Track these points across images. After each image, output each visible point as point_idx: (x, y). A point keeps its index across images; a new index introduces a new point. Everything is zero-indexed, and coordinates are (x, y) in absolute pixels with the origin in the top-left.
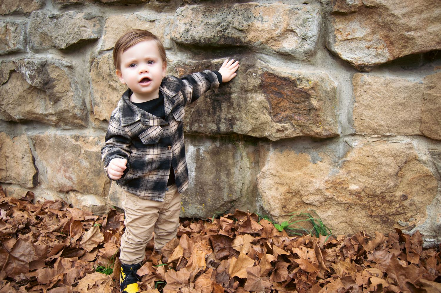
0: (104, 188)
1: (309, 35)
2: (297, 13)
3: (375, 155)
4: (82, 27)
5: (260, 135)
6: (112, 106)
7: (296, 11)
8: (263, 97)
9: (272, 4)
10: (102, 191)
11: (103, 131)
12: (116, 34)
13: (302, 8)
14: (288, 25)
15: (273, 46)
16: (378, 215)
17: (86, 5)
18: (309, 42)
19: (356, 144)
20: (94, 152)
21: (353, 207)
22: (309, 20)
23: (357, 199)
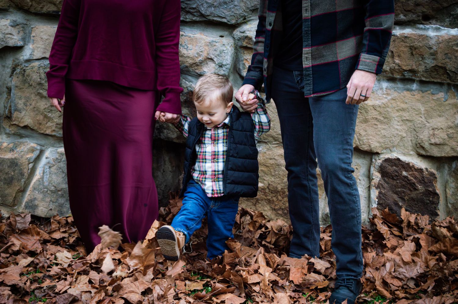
0: (14, 198)
1: (224, 63)
2: (215, 46)
3: (276, 158)
4: (7, 34)
5: (183, 141)
6: (37, 113)
7: (215, 43)
8: (187, 111)
9: (195, 35)
10: (11, 200)
11: (19, 137)
12: (46, 45)
13: (219, 41)
14: (208, 54)
15: (196, 69)
16: (281, 208)
17: (11, 11)
18: (224, 69)
19: (261, 149)
20: (8, 159)
21: (260, 202)
22: (224, 51)
23: (263, 195)
